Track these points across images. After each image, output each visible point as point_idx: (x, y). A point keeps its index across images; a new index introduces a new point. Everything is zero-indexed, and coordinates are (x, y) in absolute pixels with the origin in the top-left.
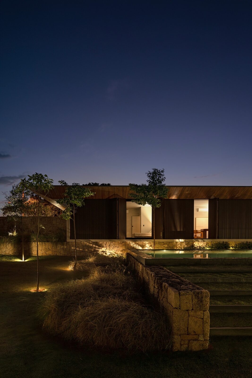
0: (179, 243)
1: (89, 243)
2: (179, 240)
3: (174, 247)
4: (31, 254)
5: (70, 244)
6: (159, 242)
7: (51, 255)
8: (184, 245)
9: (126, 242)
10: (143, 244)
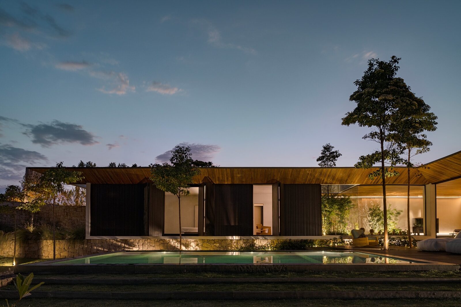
0: (235, 241)
1: (117, 241)
2: (232, 237)
3: (229, 247)
4: (41, 256)
5: (91, 243)
6: (207, 240)
7: (66, 257)
8: (242, 244)
9: (164, 240)
10: (187, 243)
